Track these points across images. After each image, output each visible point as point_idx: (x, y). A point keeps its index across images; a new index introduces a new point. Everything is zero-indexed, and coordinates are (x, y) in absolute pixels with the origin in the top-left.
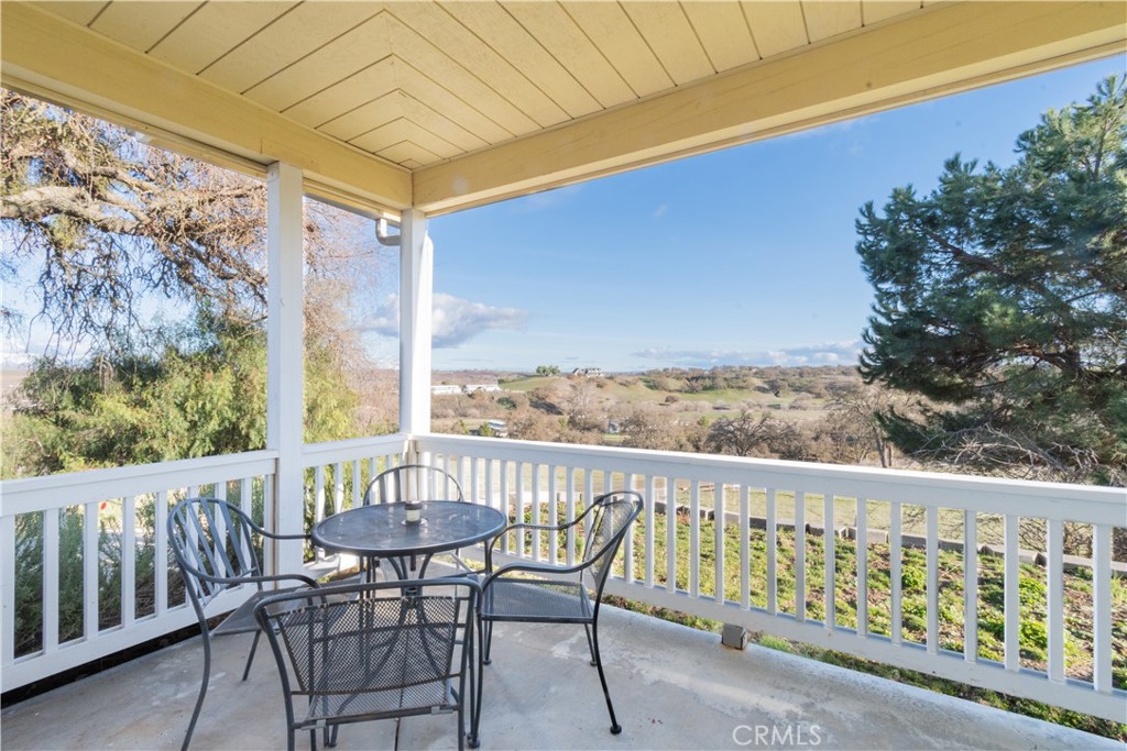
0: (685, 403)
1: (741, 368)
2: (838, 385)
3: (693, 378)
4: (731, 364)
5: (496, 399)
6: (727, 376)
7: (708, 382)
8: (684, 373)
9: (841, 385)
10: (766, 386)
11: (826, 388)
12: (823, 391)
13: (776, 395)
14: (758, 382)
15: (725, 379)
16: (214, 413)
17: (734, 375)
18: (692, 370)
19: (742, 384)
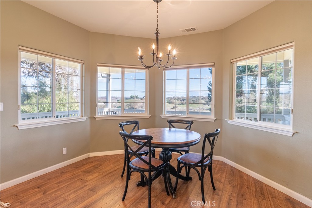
0: (180, 108)
1: (198, 97)
3: (182, 100)
5: (117, 106)
6: (193, 99)
8: (179, 98)
10: (206, 103)
13: (208, 105)
14: (203, 101)
16: (46, 108)
17: (195, 99)
18: (183, 97)
19: (198, 102)
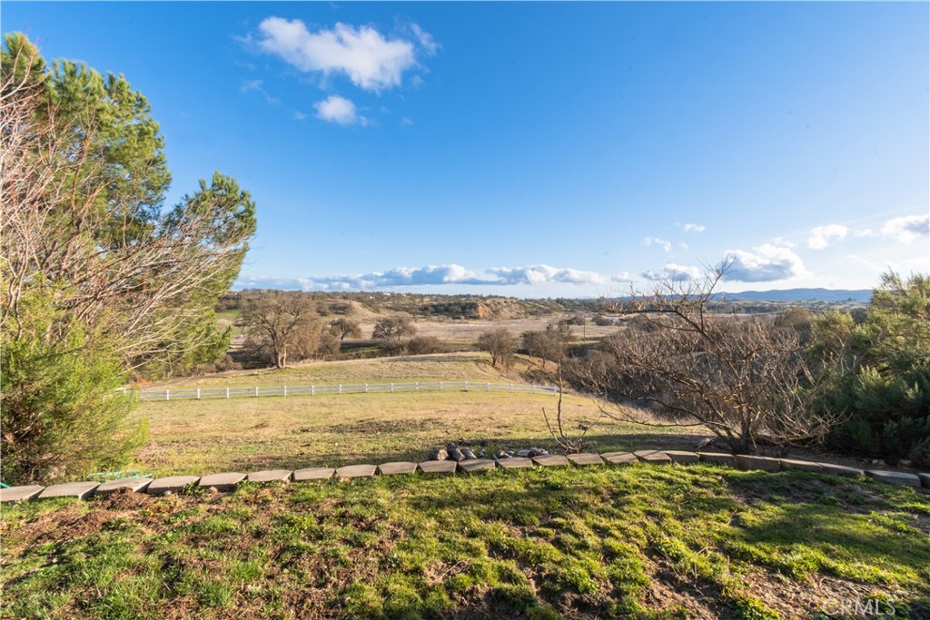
2: (338, 306)
4: (260, 288)
7: (232, 303)
9: (340, 306)
11: (329, 308)
12: (328, 311)
15: (249, 300)
